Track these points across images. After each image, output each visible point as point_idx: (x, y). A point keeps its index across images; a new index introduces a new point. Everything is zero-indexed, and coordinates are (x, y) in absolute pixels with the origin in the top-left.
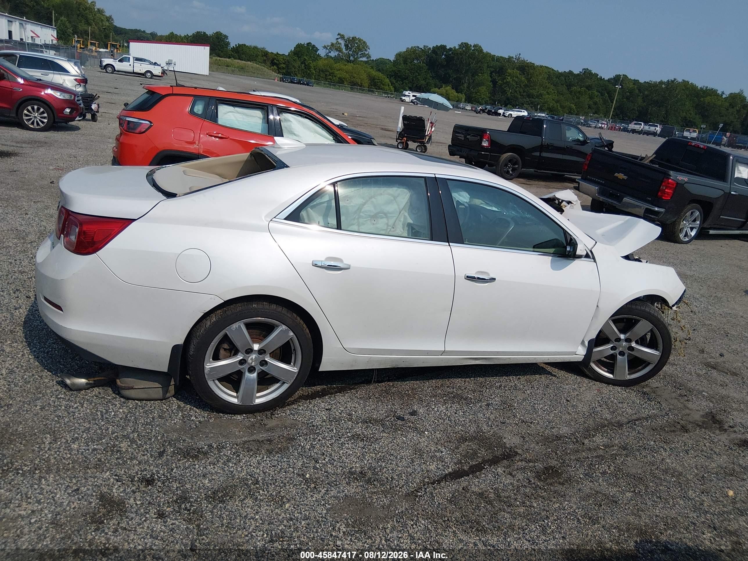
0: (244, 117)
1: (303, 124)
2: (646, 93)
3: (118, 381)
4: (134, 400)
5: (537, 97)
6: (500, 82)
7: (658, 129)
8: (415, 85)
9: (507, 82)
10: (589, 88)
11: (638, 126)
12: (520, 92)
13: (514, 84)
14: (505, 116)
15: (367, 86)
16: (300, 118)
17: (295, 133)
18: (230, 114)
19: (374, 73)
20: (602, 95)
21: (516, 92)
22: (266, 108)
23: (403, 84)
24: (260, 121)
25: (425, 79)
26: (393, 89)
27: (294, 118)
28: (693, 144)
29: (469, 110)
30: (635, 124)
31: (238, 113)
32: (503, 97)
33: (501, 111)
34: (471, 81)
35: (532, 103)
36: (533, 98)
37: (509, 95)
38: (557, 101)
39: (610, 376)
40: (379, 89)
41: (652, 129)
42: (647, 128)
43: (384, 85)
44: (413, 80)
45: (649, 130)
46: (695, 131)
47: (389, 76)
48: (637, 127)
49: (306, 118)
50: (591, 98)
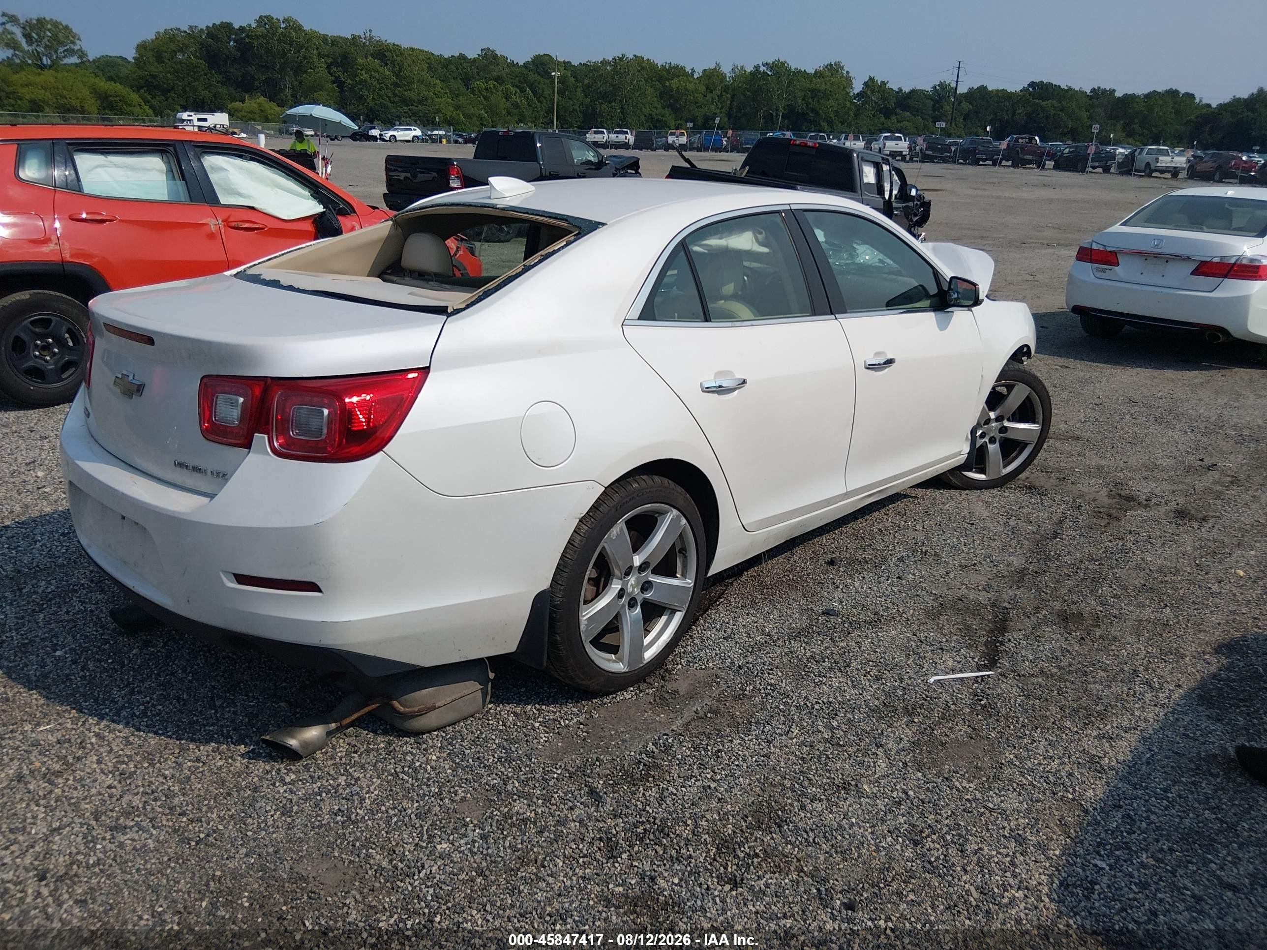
0: (129, 173)
1: (250, 173)
2: (586, 81)
3: (396, 703)
4: (429, 732)
5: (420, 102)
6: (349, 81)
7: (630, 138)
8: (191, 100)
9: (361, 81)
10: (499, 79)
11: (600, 136)
12: (389, 97)
13: (375, 83)
14: (384, 140)
15: (96, 111)
16: (239, 162)
17: (241, 191)
18: (100, 170)
19: (103, 85)
20: (523, 91)
21: (381, 96)
22: (171, 148)
23: (167, 100)
24: (164, 177)
25: (208, 87)
26: (150, 112)
27: (230, 163)
28: (798, 142)
29: (312, 136)
30: (595, 133)
31: (117, 166)
32: (361, 107)
33: (375, 132)
34: (296, 83)
35: (414, 114)
36: (412, 105)
37: (371, 104)
38: (457, 108)
39: (982, 477)
40: (122, 113)
41: (622, 137)
42: (613, 137)
43: (127, 104)
44: (185, 92)
45: (617, 140)
46: (682, 134)
47: (138, 88)
48: (598, 138)
49: (252, 159)
50: (507, 97)
